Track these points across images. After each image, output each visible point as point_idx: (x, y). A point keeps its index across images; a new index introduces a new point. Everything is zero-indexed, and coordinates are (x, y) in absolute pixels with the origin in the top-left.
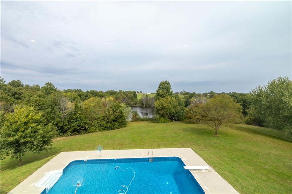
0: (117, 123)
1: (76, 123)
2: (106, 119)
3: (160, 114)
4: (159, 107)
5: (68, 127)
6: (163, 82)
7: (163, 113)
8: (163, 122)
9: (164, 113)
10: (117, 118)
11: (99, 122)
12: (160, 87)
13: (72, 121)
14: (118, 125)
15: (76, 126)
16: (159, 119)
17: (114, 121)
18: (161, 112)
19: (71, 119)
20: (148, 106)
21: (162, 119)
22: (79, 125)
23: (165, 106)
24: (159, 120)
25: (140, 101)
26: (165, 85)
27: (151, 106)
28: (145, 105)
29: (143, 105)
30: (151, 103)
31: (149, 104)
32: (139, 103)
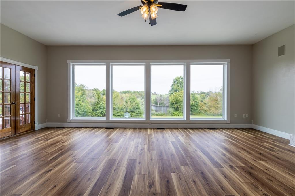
1: (99, 111)
2: (124, 109)
3: (174, 108)
4: (174, 101)
5: (93, 114)
6: (178, 77)
7: (177, 107)
8: (177, 115)
9: (178, 106)
10: (134, 109)
11: (118, 112)
12: (174, 82)
13: (96, 109)
14: (135, 115)
15: (100, 114)
16: (173, 113)
17: (131, 111)
18: (175, 106)
19: (95, 108)
20: (162, 105)
21: (176, 112)
22: (102, 112)
23: (179, 99)
25: (154, 100)
26: (179, 80)
27: (165, 105)
28: (159, 104)
29: (157, 104)
30: (165, 103)
31: (163, 103)
32: (153, 102)
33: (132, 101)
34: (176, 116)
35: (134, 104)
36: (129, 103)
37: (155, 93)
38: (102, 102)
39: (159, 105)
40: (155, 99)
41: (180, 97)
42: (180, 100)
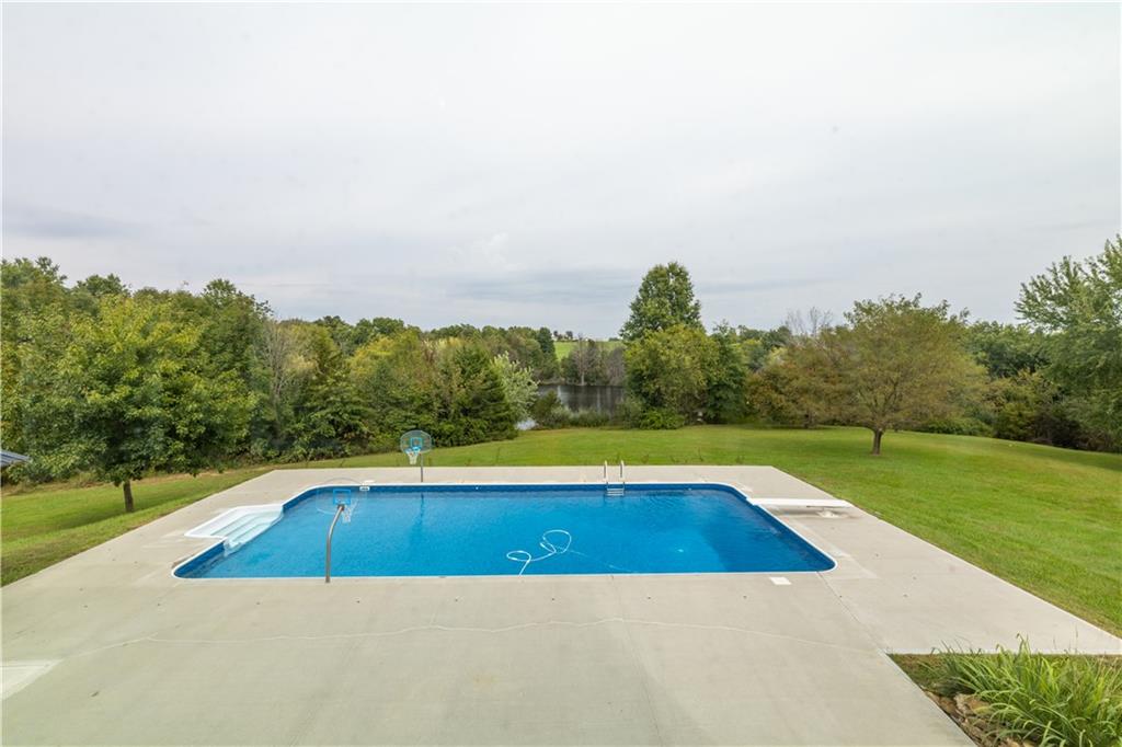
0: (478, 424)
1: (324, 412)
2: (436, 405)
3: (646, 395)
4: (643, 368)
5: (297, 426)
6: (661, 268)
7: (658, 390)
8: (657, 424)
9: (663, 389)
10: (477, 401)
11: (409, 414)
12: (645, 289)
13: (308, 404)
14: (481, 428)
15: (325, 425)
16: (641, 415)
17: (466, 412)
18: (651, 387)
19: (306, 399)
20: (596, 383)
21: (655, 413)
22: (337, 419)
23: (663, 358)
24: (644, 418)
25: (567, 363)
26: (666, 282)
27: (608, 382)
28: (586, 380)
29: (579, 379)
30: (608, 372)
31: (600, 374)
32: (562, 370)
33: (468, 369)
34: (655, 428)
35: (478, 382)
36: (457, 376)
37: (570, 334)
38: (338, 373)
39: (583, 383)
40: (569, 359)
41: (667, 352)
42: (668, 362)
